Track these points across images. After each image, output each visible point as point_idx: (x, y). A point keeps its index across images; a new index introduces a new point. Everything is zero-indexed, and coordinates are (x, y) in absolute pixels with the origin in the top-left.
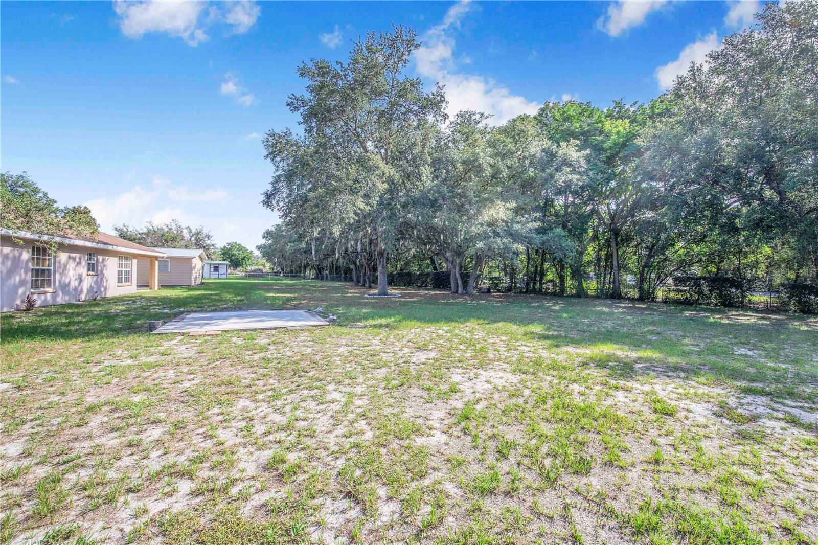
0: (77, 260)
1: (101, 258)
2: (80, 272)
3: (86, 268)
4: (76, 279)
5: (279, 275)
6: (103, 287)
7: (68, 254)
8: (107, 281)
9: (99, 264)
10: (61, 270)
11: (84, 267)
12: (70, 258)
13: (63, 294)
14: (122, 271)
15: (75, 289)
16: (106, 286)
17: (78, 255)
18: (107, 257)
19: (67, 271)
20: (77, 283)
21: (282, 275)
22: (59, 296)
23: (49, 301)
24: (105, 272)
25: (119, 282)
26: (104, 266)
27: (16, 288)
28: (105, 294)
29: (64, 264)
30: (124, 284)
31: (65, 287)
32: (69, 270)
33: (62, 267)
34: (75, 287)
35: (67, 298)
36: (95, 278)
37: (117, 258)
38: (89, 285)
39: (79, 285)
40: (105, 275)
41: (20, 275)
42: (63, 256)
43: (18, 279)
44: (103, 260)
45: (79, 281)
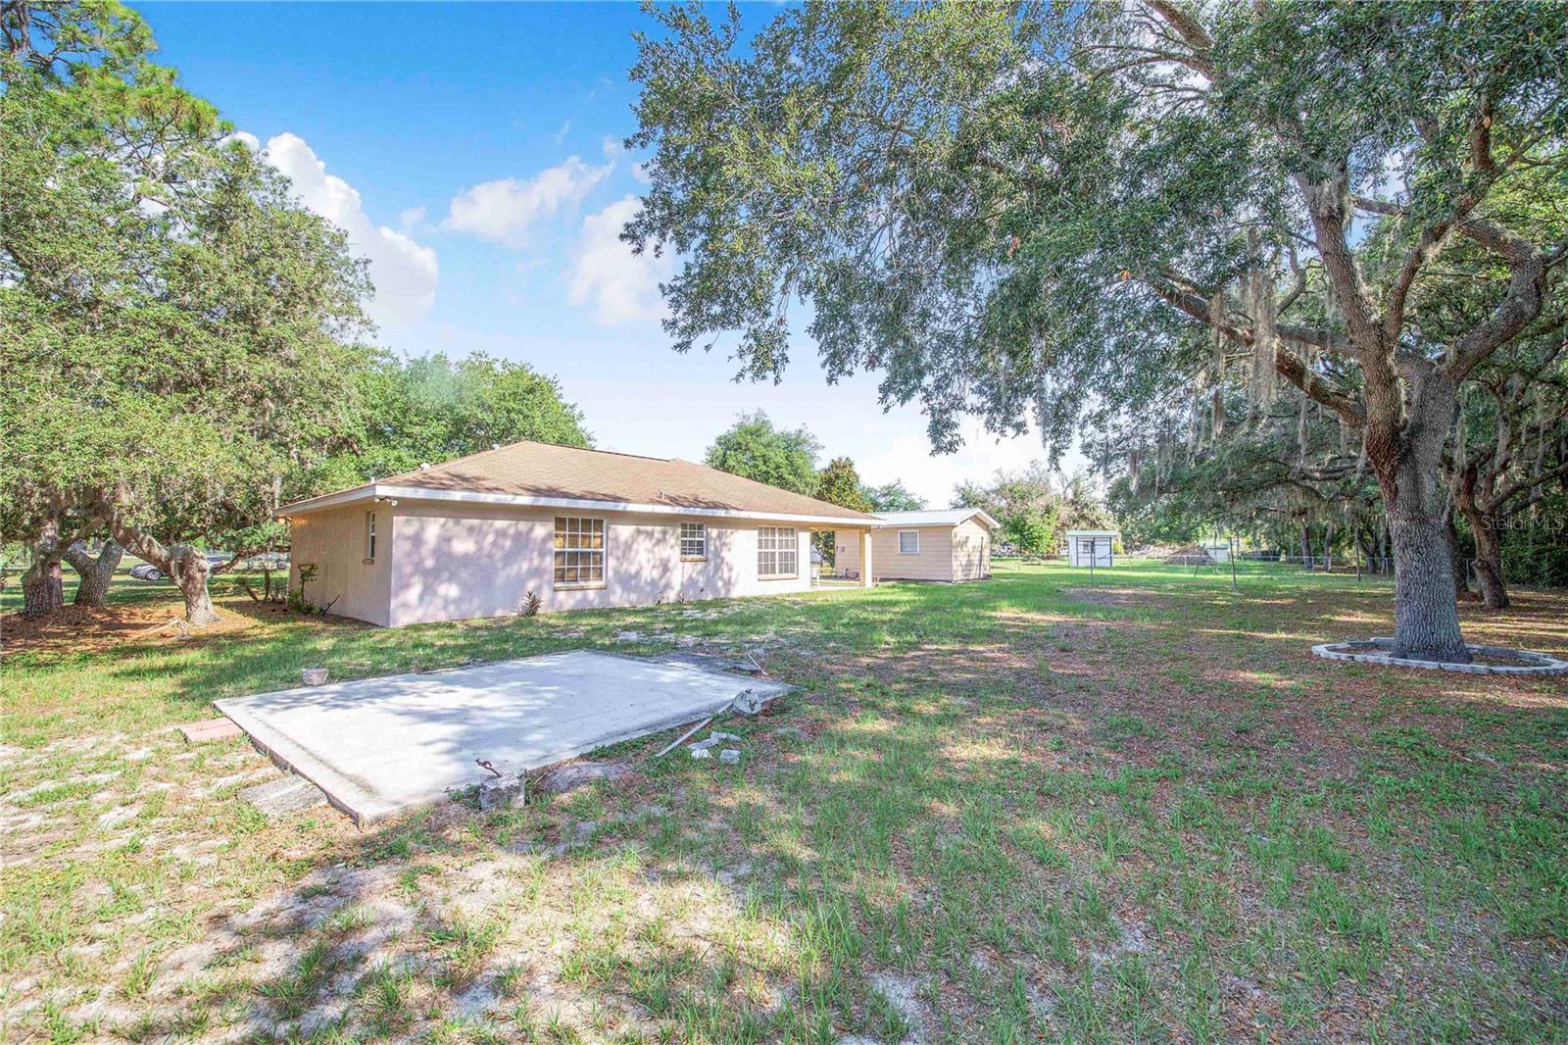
0: (657, 535)
1: (714, 532)
2: (665, 555)
3: (678, 550)
4: (654, 567)
5: (1277, 560)
6: (721, 578)
7: (634, 527)
8: (730, 570)
9: (712, 542)
10: (620, 553)
11: (672, 547)
12: (639, 532)
13: (623, 591)
14: (773, 554)
15: (653, 583)
16: (730, 579)
17: (658, 529)
18: (729, 531)
19: (633, 554)
20: (656, 574)
21: (1283, 558)
22: (614, 593)
23: (592, 602)
24: (725, 554)
25: (760, 573)
26: (724, 544)
27: (521, 581)
28: (728, 591)
29: (626, 543)
30: (778, 575)
31: (628, 581)
32: (637, 552)
33: (622, 548)
34: (653, 580)
35: (633, 597)
36: (700, 566)
37: (756, 532)
38: (686, 577)
39: (661, 578)
40: (726, 560)
41: (531, 559)
42: (624, 531)
43: (525, 566)
44: (719, 536)
45: (661, 569)
